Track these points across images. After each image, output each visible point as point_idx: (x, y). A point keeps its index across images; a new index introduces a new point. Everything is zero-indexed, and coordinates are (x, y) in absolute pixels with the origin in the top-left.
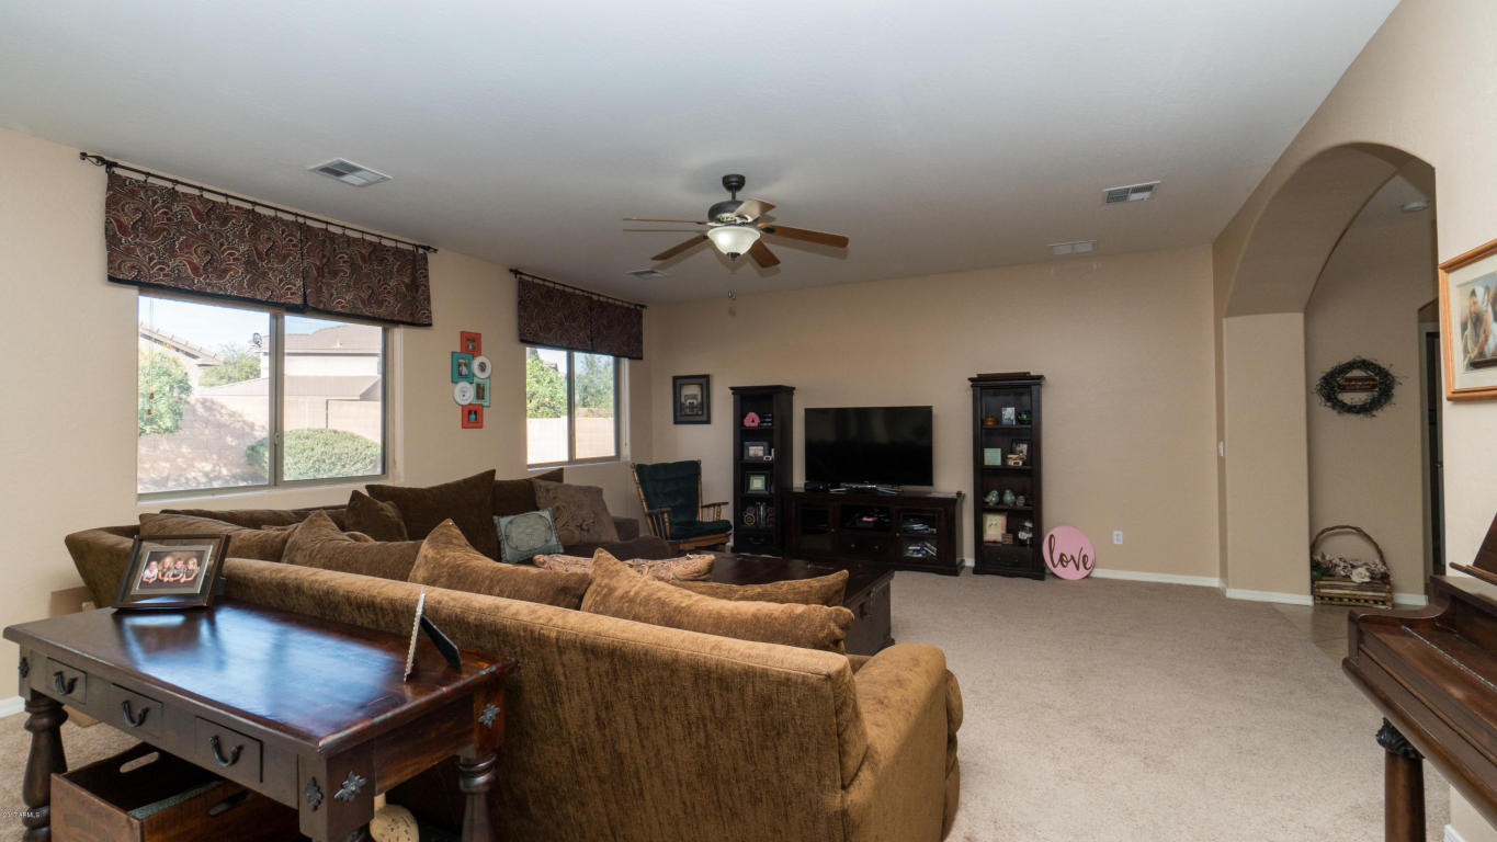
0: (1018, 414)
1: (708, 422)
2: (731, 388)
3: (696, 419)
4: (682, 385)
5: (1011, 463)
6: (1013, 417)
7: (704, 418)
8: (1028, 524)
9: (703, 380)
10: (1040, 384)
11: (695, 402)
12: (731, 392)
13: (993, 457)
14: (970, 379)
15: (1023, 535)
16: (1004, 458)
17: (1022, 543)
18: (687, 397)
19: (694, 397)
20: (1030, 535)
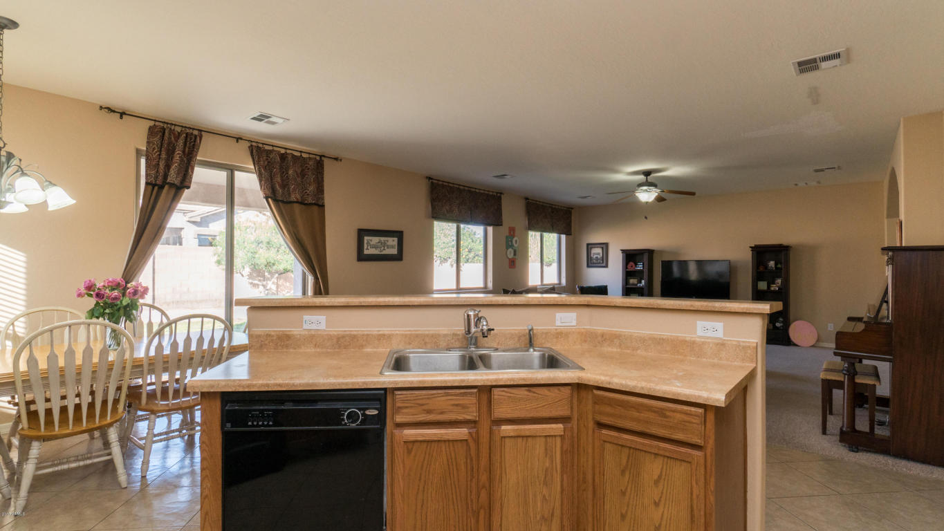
0: (776, 264)
1: (606, 266)
2: (622, 250)
3: (599, 265)
4: (591, 248)
5: (772, 289)
6: (773, 266)
7: (604, 265)
8: (781, 319)
9: (604, 246)
10: (787, 250)
11: (599, 256)
12: (621, 252)
13: (763, 285)
14: (751, 247)
15: (778, 325)
16: (769, 287)
17: (777, 328)
18: (594, 254)
19: (599, 254)
20: (782, 324)
